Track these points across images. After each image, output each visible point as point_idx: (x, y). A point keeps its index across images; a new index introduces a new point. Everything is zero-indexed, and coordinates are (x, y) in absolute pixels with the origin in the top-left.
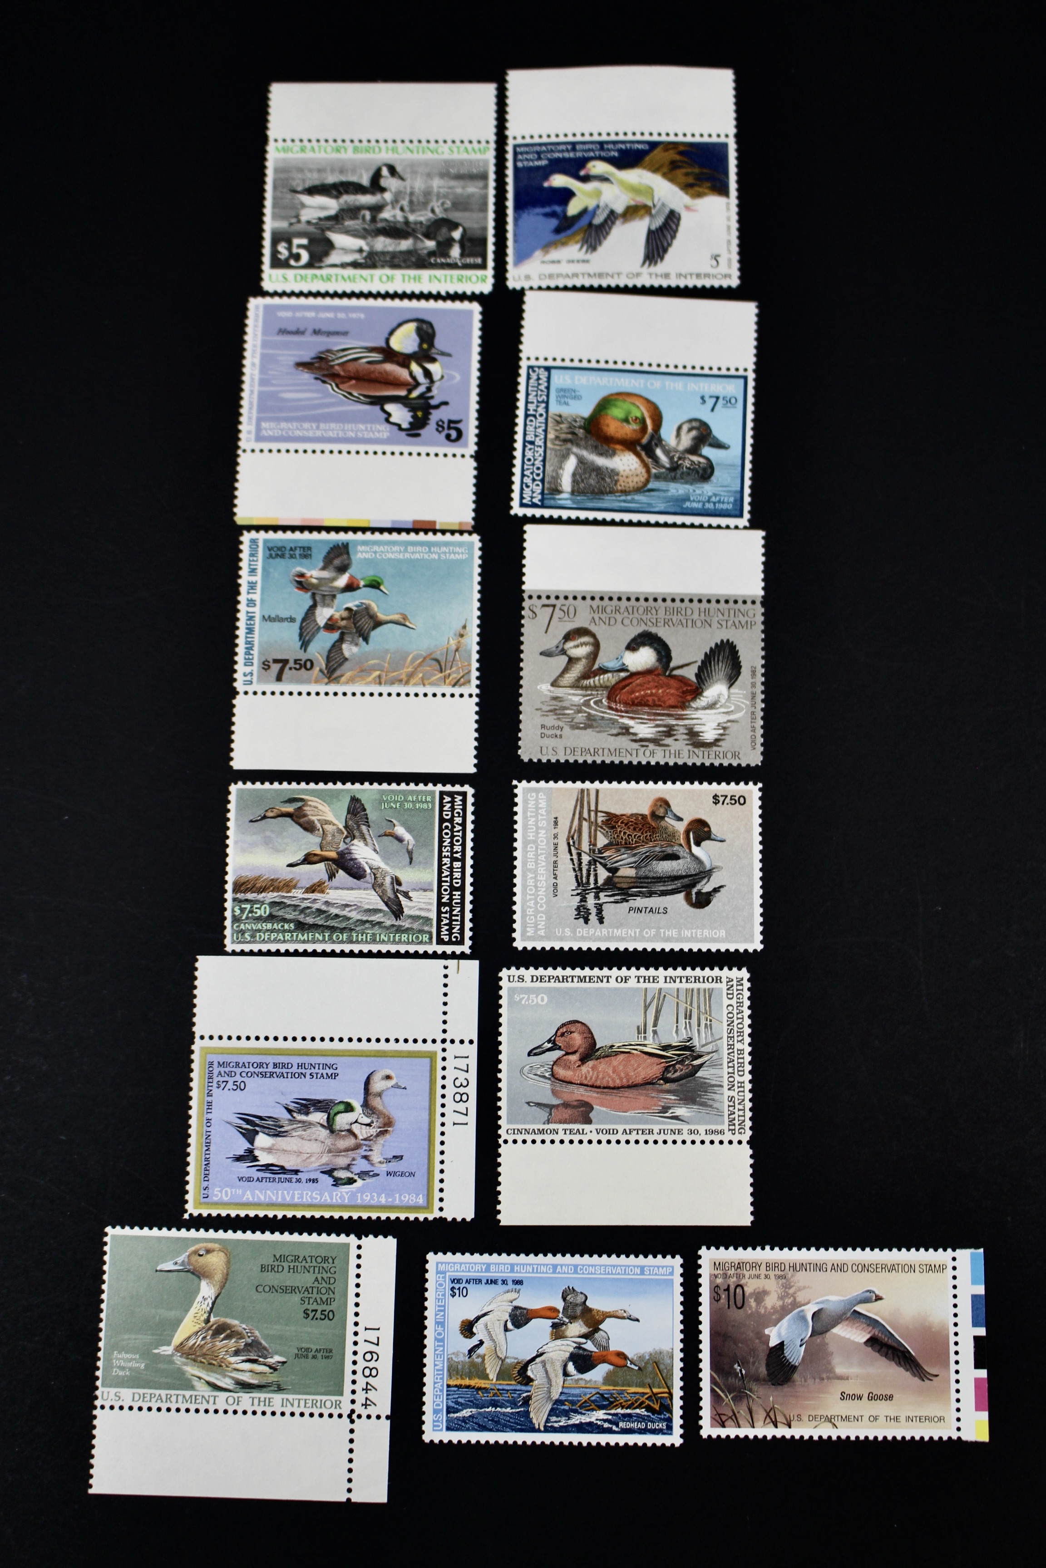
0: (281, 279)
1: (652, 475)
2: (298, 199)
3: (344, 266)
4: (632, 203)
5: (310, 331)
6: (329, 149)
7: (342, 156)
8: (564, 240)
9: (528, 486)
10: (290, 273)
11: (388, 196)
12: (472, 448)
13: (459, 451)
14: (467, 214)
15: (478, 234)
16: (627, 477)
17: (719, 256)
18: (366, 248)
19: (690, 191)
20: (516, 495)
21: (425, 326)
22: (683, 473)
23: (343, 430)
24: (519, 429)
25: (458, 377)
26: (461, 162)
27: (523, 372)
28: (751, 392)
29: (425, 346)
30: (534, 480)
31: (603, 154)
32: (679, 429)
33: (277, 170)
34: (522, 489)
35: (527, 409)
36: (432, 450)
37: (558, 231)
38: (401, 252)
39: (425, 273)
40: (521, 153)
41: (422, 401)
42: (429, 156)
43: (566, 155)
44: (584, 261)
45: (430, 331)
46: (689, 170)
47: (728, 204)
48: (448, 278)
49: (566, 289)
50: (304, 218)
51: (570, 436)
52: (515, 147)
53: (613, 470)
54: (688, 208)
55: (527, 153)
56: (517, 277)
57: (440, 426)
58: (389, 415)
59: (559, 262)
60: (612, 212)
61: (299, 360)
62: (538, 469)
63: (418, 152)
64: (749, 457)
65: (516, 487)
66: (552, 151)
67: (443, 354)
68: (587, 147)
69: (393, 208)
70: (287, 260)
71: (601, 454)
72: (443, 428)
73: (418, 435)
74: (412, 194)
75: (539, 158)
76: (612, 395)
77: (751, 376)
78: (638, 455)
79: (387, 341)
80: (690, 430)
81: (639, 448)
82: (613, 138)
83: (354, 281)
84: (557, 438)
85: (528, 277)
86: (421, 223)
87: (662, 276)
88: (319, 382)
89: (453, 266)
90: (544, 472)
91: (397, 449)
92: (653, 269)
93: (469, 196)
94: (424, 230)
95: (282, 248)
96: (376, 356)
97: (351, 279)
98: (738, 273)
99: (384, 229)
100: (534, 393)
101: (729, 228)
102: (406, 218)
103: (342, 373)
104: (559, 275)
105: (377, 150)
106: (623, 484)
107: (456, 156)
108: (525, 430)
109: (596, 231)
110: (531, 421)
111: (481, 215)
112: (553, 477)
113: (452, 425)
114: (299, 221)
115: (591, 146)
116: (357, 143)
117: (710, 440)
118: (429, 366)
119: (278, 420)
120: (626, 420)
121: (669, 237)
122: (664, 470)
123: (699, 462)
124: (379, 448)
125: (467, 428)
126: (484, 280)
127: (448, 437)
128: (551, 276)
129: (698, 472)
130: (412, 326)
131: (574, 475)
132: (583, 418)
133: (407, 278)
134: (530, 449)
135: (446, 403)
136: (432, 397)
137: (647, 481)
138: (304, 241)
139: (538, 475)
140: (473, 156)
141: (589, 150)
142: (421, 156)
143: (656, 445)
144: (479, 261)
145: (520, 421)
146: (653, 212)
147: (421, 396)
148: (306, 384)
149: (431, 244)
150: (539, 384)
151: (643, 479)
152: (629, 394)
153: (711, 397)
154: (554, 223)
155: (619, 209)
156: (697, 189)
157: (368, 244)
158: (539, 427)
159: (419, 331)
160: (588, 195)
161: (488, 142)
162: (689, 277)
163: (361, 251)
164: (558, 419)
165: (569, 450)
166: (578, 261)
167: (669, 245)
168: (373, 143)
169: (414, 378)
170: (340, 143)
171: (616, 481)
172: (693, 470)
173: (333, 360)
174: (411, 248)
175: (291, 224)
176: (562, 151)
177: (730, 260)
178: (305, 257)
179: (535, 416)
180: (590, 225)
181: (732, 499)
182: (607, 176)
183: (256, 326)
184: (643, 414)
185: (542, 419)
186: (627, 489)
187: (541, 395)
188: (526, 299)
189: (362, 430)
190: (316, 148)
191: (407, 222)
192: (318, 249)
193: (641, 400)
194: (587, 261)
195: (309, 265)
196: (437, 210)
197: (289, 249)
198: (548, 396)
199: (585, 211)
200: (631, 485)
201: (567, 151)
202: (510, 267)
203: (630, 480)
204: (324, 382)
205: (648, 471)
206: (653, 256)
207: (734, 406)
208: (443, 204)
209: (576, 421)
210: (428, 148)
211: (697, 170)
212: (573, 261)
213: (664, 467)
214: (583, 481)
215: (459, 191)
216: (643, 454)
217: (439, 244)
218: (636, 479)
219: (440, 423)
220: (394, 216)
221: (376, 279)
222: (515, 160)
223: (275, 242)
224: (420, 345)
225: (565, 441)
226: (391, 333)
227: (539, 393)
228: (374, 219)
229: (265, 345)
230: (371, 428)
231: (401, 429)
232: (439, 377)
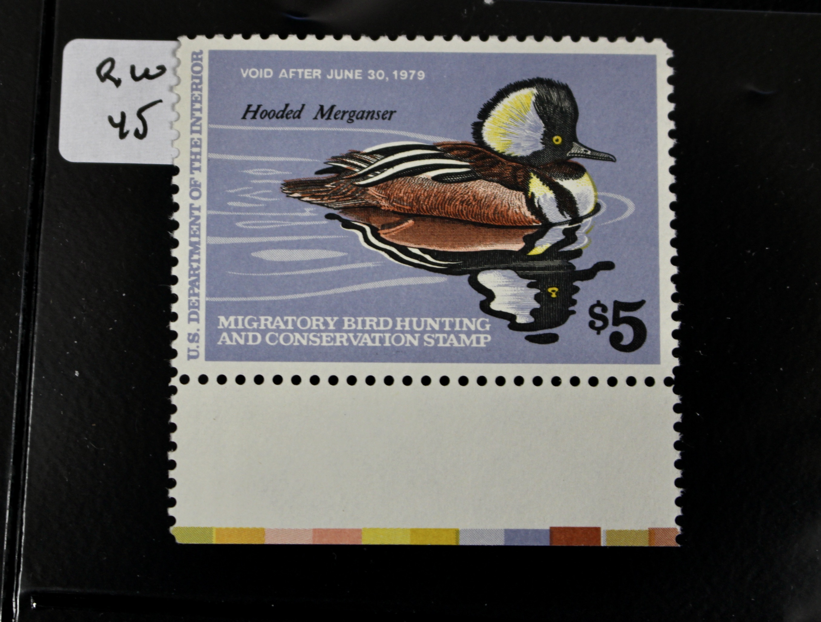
5: (312, 110)
12: (668, 363)
13: (640, 371)
21: (554, 95)
23: (392, 331)
29: (557, 140)
36: (584, 371)
41: (557, 262)
45: (566, 104)
57: (597, 314)
58: (490, 295)
67: (595, 156)
72: (605, 320)
73: (554, 338)
79: (478, 128)
88: (337, 224)
91: (510, 371)
103: (384, 204)
113: (623, 314)
118: (568, 184)
124: (472, 371)
125: (657, 320)
127: (616, 339)
130: (528, 95)
135: (609, 266)
136: (578, 253)
159: (541, 103)
169: (537, 211)
173: (364, 176)
183: (195, 100)
189: (433, 331)
204: (347, 225)
219: (598, 310)
224: (547, 137)
226: (484, 112)
229: (216, 141)
230: (452, 325)
231: (514, 326)
232: (590, 208)
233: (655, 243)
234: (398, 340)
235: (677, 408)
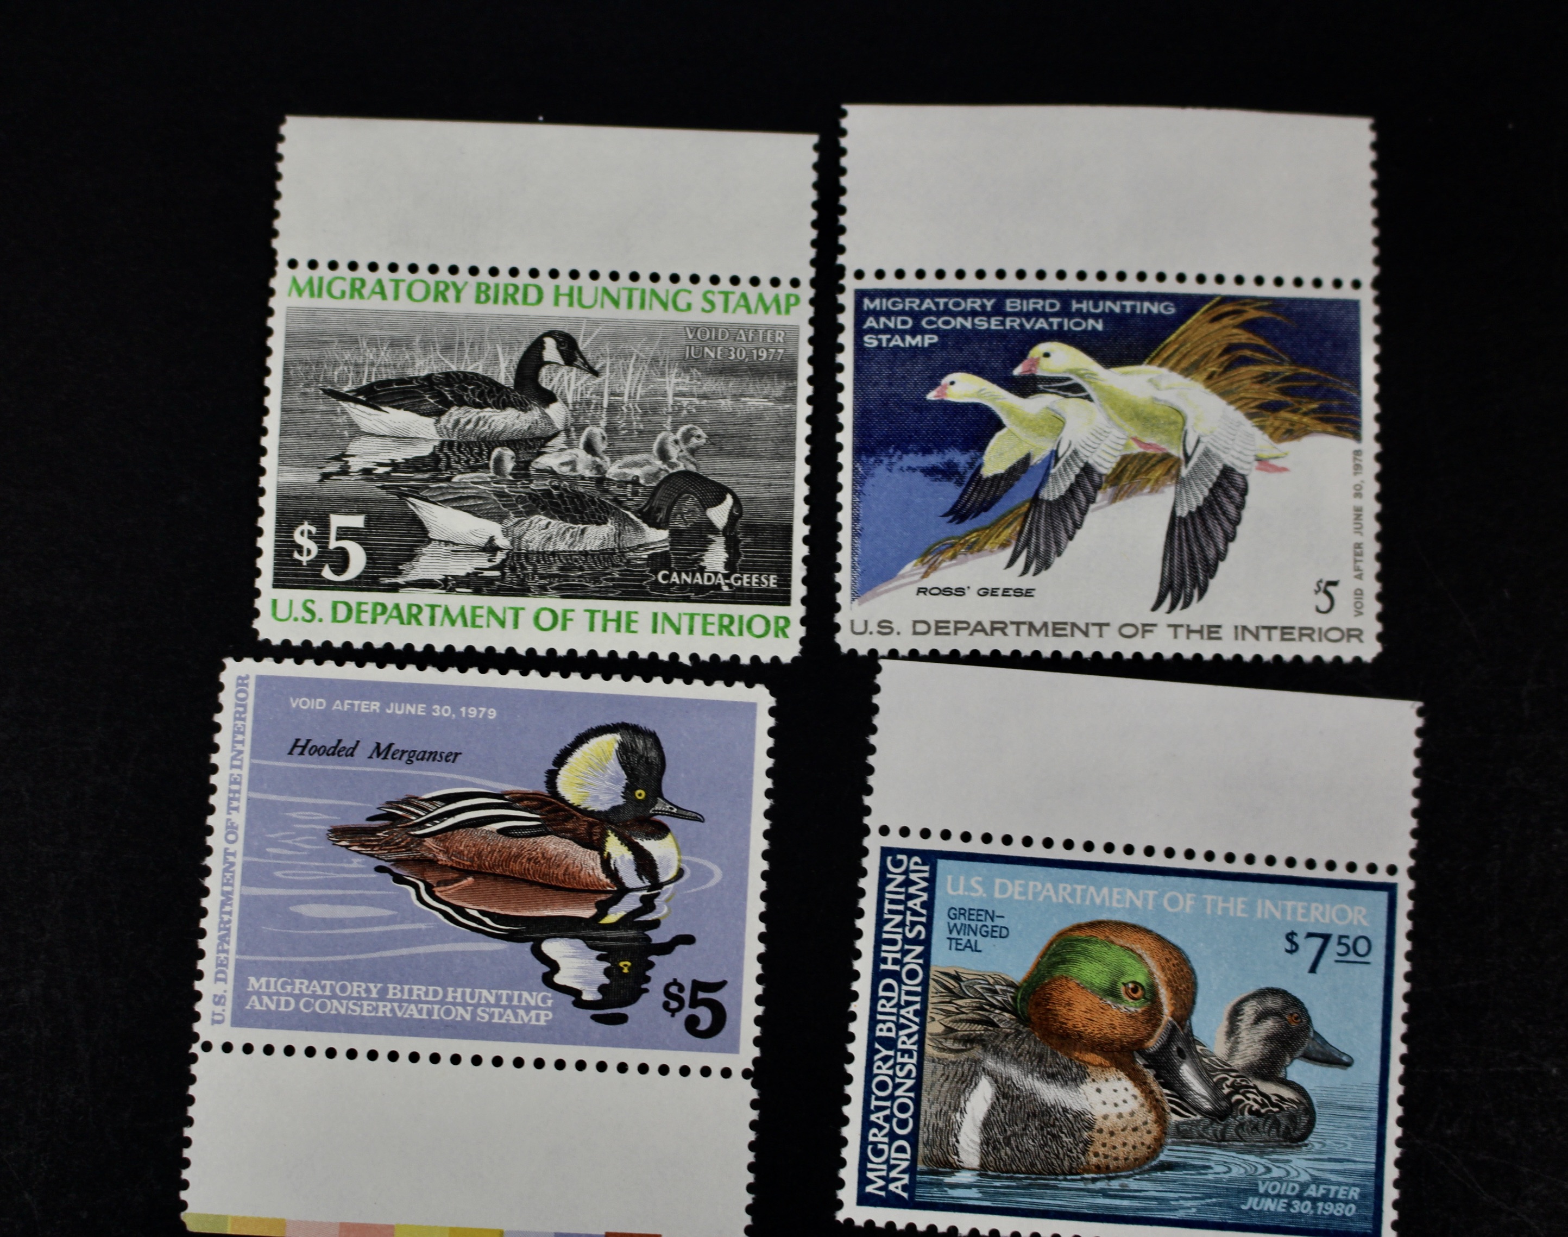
0: (299, 612)
1: (1171, 1130)
2: (344, 412)
3: (449, 584)
4: (1136, 449)
5: (367, 747)
6: (419, 291)
7: (450, 307)
8: (973, 538)
9: (879, 1153)
10: (322, 599)
11: (557, 412)
12: (748, 1054)
13: (716, 1061)
14: (745, 464)
15: (770, 515)
16: (1112, 1134)
17: (1334, 584)
18: (502, 542)
19: (1270, 420)
20: (849, 1174)
21: (640, 744)
22: (1241, 1125)
23: (442, 1003)
24: (861, 1007)
25: (718, 874)
26: (733, 332)
27: (871, 863)
28: (1404, 925)
29: (640, 794)
30: (893, 1136)
31: (1068, 324)
32: (1236, 1013)
33: (291, 340)
34: (864, 1159)
35: (878, 960)
36: (654, 1058)
37: (958, 513)
38: (585, 553)
39: (644, 610)
40: (877, 314)
41: (632, 933)
42: (656, 313)
43: (982, 324)
44: (1019, 593)
45: (653, 754)
46: (1269, 369)
47: (1357, 453)
48: (698, 621)
49: (975, 659)
50: (356, 464)
51: (979, 1029)
52: (861, 295)
53: (1078, 1115)
54: (1263, 463)
55: (889, 314)
56: (859, 627)
57: (672, 994)
58: (554, 967)
59: (960, 592)
60: (1087, 470)
61: (340, 822)
62: (903, 1108)
63: (630, 305)
64: (1396, 1090)
65: (851, 1154)
66: (947, 312)
67: (682, 814)
68: (1031, 305)
69: (570, 444)
70: (316, 565)
71: (1051, 1077)
72: (681, 1001)
73: (622, 1019)
74: (613, 409)
75: (916, 330)
76: (1079, 927)
77: (1405, 884)
78: (1137, 1078)
79: (552, 777)
80: (1260, 1018)
81: (1140, 1062)
82: (1092, 284)
83: (474, 625)
84: (949, 1030)
85: (885, 627)
86: (635, 482)
87: (1200, 632)
89: (710, 594)
90: (916, 1116)
91: (571, 1054)
92: (1179, 616)
93: (750, 419)
94: (641, 500)
95: (302, 536)
96: (526, 818)
97: (468, 620)
98: (1378, 627)
99: (547, 493)
100: (898, 918)
101: (1358, 512)
102: (598, 468)
103: (441, 857)
104: (960, 626)
105: (533, 295)
106: (1101, 1150)
107: (718, 317)
108: (873, 1011)
109: (1049, 516)
110: (888, 988)
111: (779, 466)
112: (936, 1129)
113: (701, 995)
114: (345, 471)
115: (1040, 304)
116: (484, 275)
117: (1308, 1044)
118: (649, 845)
119: (291, 972)
120: (1112, 992)
121: (1219, 536)
122: (1199, 1117)
123: (1282, 1099)
124: (529, 1052)
125: (739, 1005)
126: (782, 631)
127: (691, 1024)
128: (940, 627)
129: (1276, 1123)
130: (610, 742)
131: (987, 1125)
132: (1011, 985)
133: (599, 618)
134: (885, 1059)
135: (688, 940)
136: (656, 924)
137: (1159, 1144)
138: (358, 521)
139: (903, 1124)
140: (760, 318)
141: (1037, 314)
142: (636, 314)
143: (1181, 1053)
144: (772, 581)
145: (862, 986)
146: (1184, 472)
147: (627, 921)
148: (358, 883)
149: (657, 537)
150: (910, 897)
151: (1148, 1140)
152: (1120, 926)
153: (1310, 935)
154: (949, 493)
155: (1105, 464)
156: (1284, 414)
157: (506, 533)
158: (909, 1004)
159: (624, 752)
160: (1032, 425)
161: (795, 283)
162: (1263, 634)
163: (490, 548)
164: (952, 983)
165: (977, 1062)
166: (1006, 592)
167: (1221, 556)
168: (524, 278)
169: (613, 874)
170: (443, 274)
171: (1088, 1143)
172: (1266, 1116)
173: (421, 825)
174: (611, 544)
175: (326, 476)
176: (974, 313)
177: (1359, 593)
178: (358, 559)
179: (895, 975)
180: (1036, 500)
181: (1355, 1193)
182: (1077, 380)
183: (237, 731)
184: (1151, 974)
185: (913, 985)
186: (1113, 1164)
187: (913, 924)
188: (880, 679)
189: (488, 1004)
190: (389, 289)
191: (601, 480)
192: (392, 541)
193: (1147, 940)
194: (1028, 593)
195: (365, 583)
196: (674, 452)
197: (321, 538)
198: (929, 926)
199: (1024, 464)
200: (1121, 1152)
201: (983, 313)
202: (842, 597)
203: (1117, 1141)
204: (399, 879)
205: (1161, 1120)
206: (1183, 584)
207: (1363, 959)
208: (687, 437)
209: (995, 992)
210: (654, 292)
211: (1286, 369)
212: (994, 592)
213: (1199, 1110)
214: (1008, 1143)
215: (726, 404)
216: (1150, 1074)
217: (676, 535)
218: (1132, 1139)
219: (674, 990)
220: (572, 464)
221: (526, 618)
222: (859, 333)
223: (286, 525)
224: (629, 790)
225: (969, 1040)
226: (561, 760)
227: (909, 918)
228: (522, 470)
229: (258, 779)
230: (510, 999)
231: (580, 1003)
232: (673, 873)
233: (742, 917)
234: (448, 1012)
235: (754, 1104)
